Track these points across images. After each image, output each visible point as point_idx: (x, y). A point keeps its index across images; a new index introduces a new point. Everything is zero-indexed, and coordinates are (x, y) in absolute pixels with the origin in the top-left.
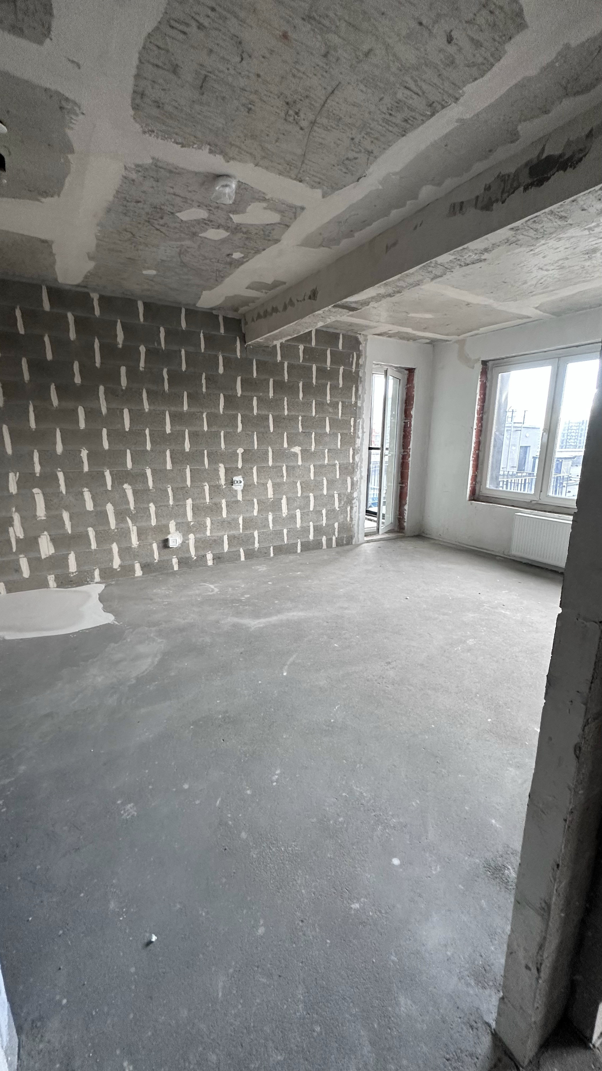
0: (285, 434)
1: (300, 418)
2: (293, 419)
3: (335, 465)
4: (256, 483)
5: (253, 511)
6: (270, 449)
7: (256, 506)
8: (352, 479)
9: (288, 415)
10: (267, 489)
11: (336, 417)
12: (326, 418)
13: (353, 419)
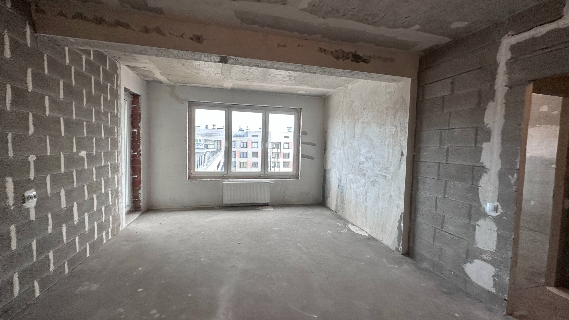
0: (74, 139)
1: (85, 123)
2: (79, 124)
3: (108, 166)
4: (49, 195)
5: (47, 229)
6: (62, 155)
7: (50, 222)
8: (118, 176)
9: (76, 120)
10: (60, 199)
11: (107, 125)
12: (101, 124)
13: (116, 127)
